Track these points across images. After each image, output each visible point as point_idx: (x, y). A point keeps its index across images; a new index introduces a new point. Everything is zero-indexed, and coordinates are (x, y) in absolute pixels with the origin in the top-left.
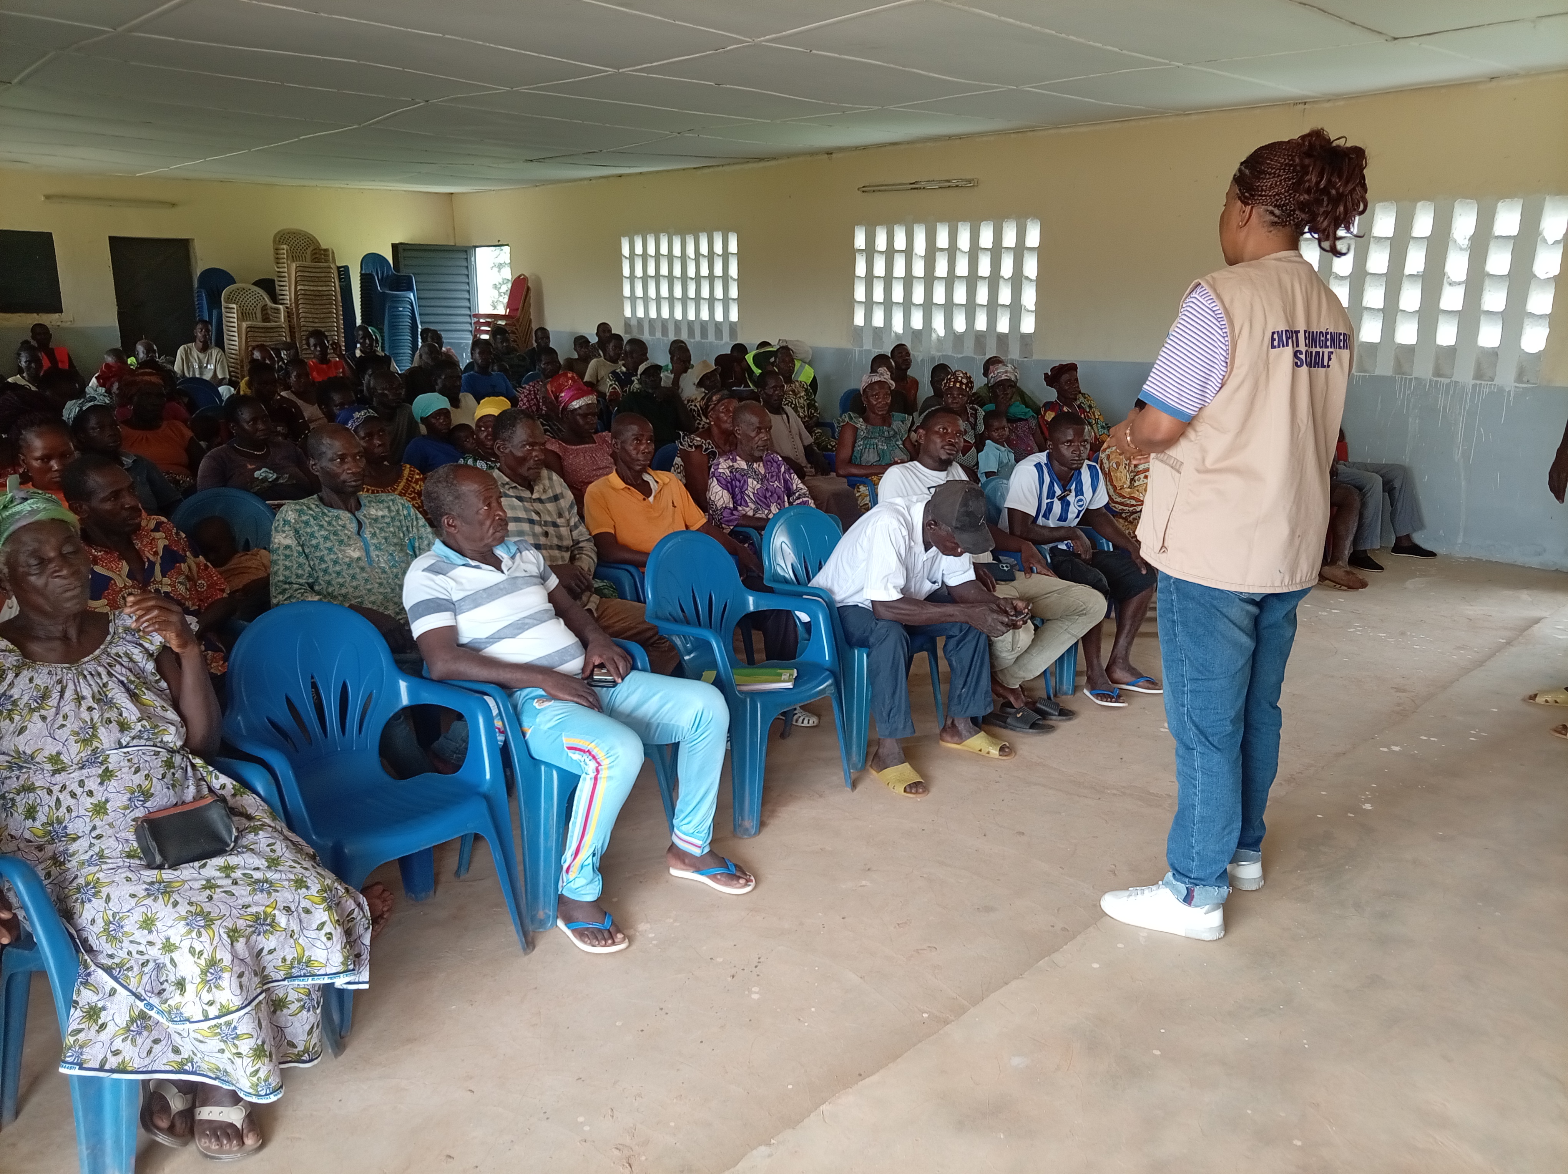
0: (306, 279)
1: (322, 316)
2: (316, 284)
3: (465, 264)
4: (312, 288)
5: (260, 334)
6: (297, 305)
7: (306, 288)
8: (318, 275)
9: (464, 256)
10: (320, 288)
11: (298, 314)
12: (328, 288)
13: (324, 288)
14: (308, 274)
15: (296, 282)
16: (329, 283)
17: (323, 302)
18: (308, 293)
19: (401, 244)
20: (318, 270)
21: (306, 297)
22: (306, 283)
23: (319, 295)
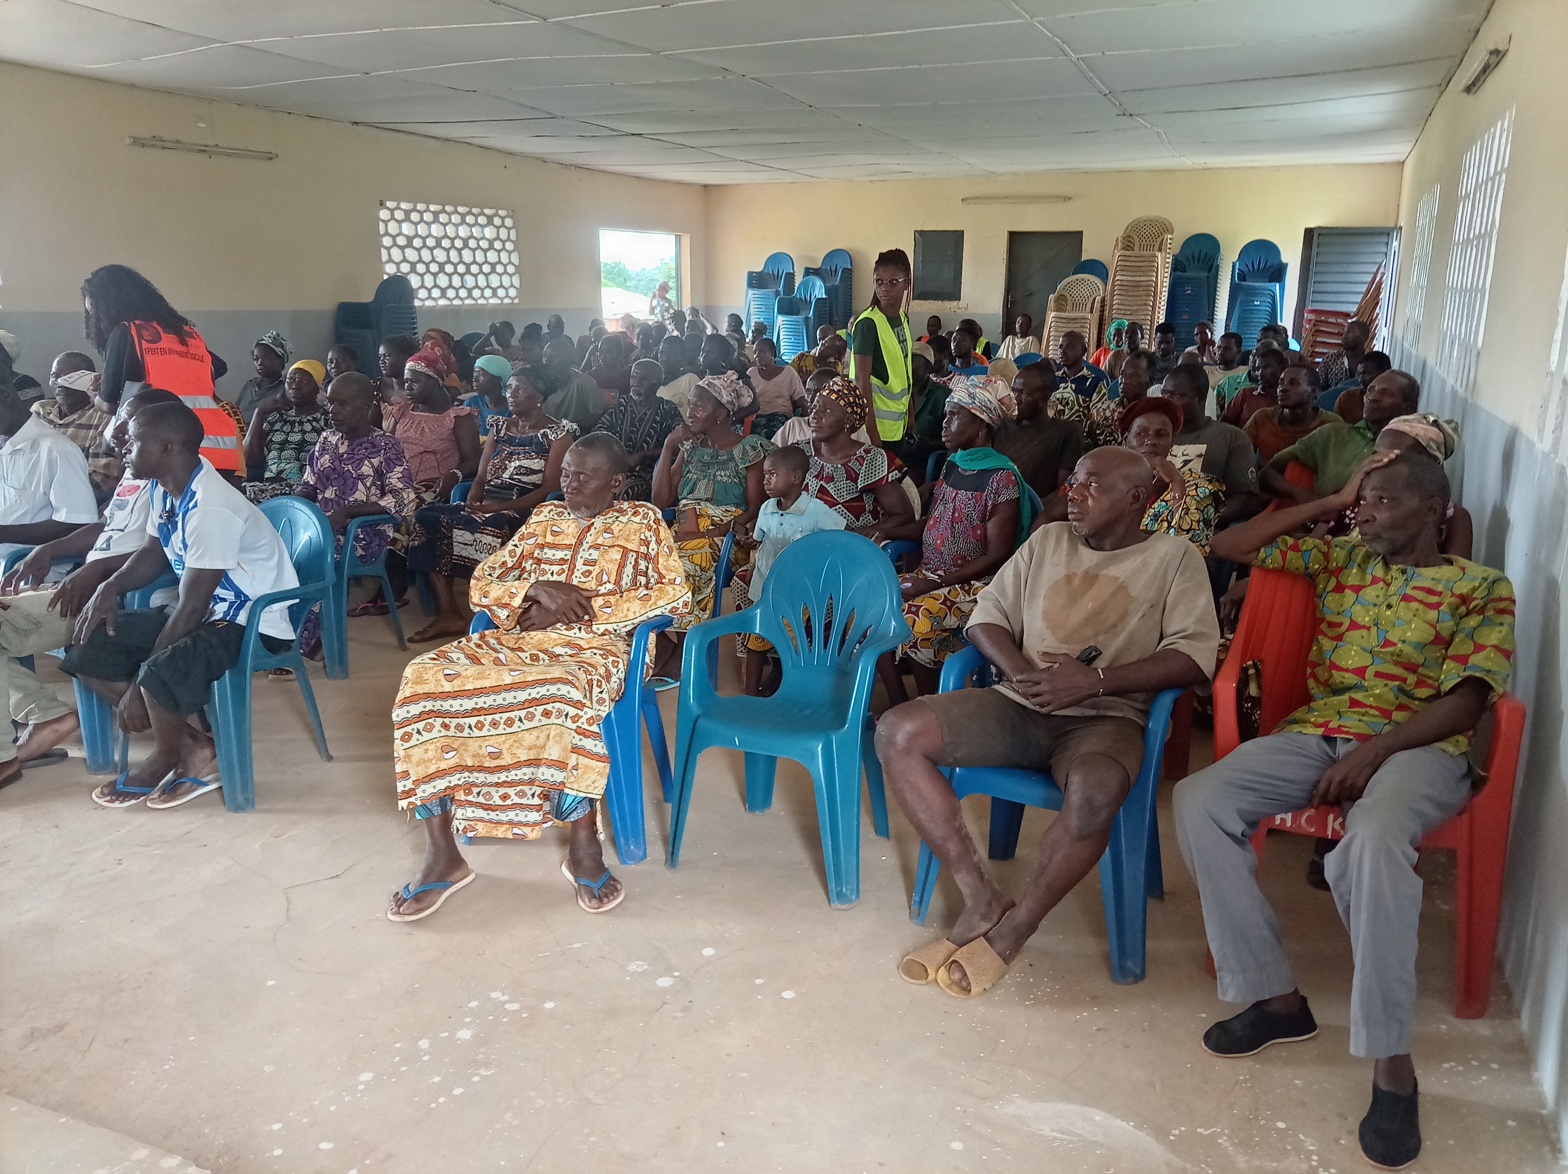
0: (1128, 268)
1: (1135, 308)
2: (1134, 274)
3: (1384, 249)
4: (1129, 278)
5: (1061, 325)
6: (1112, 296)
7: (1124, 278)
8: (1138, 264)
9: (1384, 239)
10: (1138, 279)
11: (1113, 305)
12: (1146, 278)
13: (1142, 279)
14: (1128, 264)
15: (1115, 273)
16: (1150, 274)
17: (1139, 293)
18: (1124, 283)
19: (1320, 228)
20: (1139, 259)
21: (1122, 287)
22: (1124, 273)
23: (1136, 285)
